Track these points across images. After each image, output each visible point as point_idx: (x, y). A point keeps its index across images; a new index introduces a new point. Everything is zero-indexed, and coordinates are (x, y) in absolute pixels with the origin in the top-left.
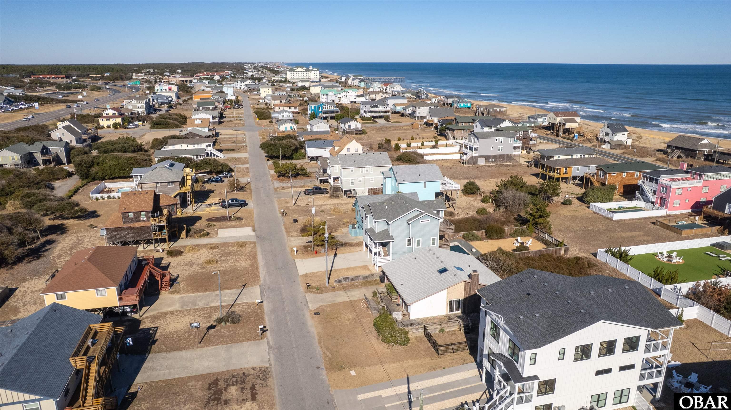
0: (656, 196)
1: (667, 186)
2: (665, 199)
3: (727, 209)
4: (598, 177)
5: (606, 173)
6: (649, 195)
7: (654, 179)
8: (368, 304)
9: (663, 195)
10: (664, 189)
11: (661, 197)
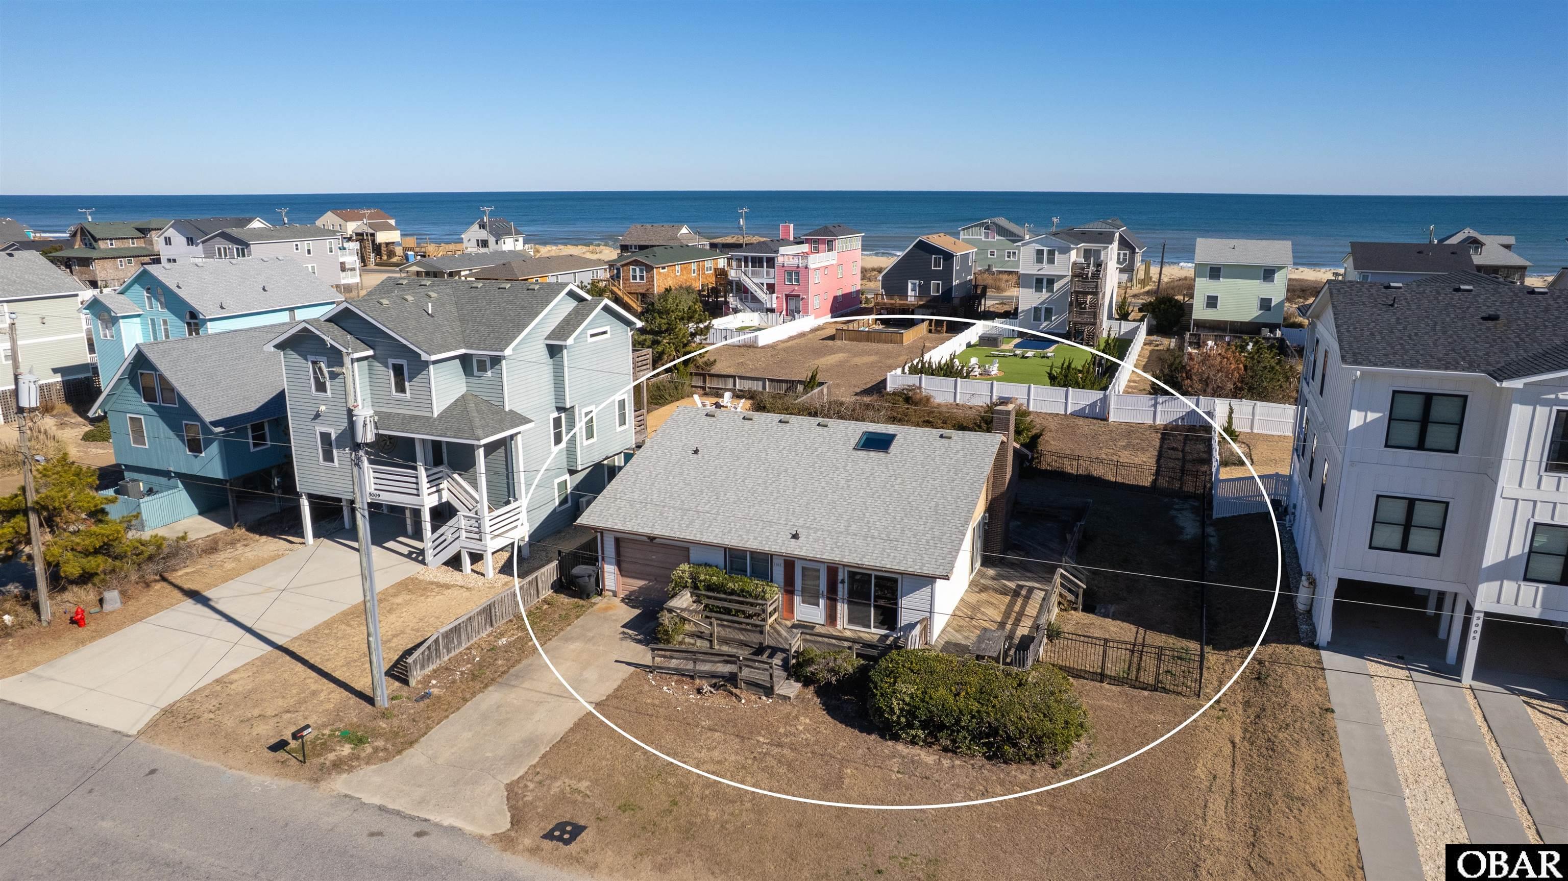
0: (775, 295)
1: (798, 267)
2: (799, 296)
3: (910, 293)
4: (628, 283)
5: (652, 268)
6: (762, 296)
7: (765, 260)
8: (692, 677)
9: (792, 288)
10: (791, 276)
11: (787, 296)
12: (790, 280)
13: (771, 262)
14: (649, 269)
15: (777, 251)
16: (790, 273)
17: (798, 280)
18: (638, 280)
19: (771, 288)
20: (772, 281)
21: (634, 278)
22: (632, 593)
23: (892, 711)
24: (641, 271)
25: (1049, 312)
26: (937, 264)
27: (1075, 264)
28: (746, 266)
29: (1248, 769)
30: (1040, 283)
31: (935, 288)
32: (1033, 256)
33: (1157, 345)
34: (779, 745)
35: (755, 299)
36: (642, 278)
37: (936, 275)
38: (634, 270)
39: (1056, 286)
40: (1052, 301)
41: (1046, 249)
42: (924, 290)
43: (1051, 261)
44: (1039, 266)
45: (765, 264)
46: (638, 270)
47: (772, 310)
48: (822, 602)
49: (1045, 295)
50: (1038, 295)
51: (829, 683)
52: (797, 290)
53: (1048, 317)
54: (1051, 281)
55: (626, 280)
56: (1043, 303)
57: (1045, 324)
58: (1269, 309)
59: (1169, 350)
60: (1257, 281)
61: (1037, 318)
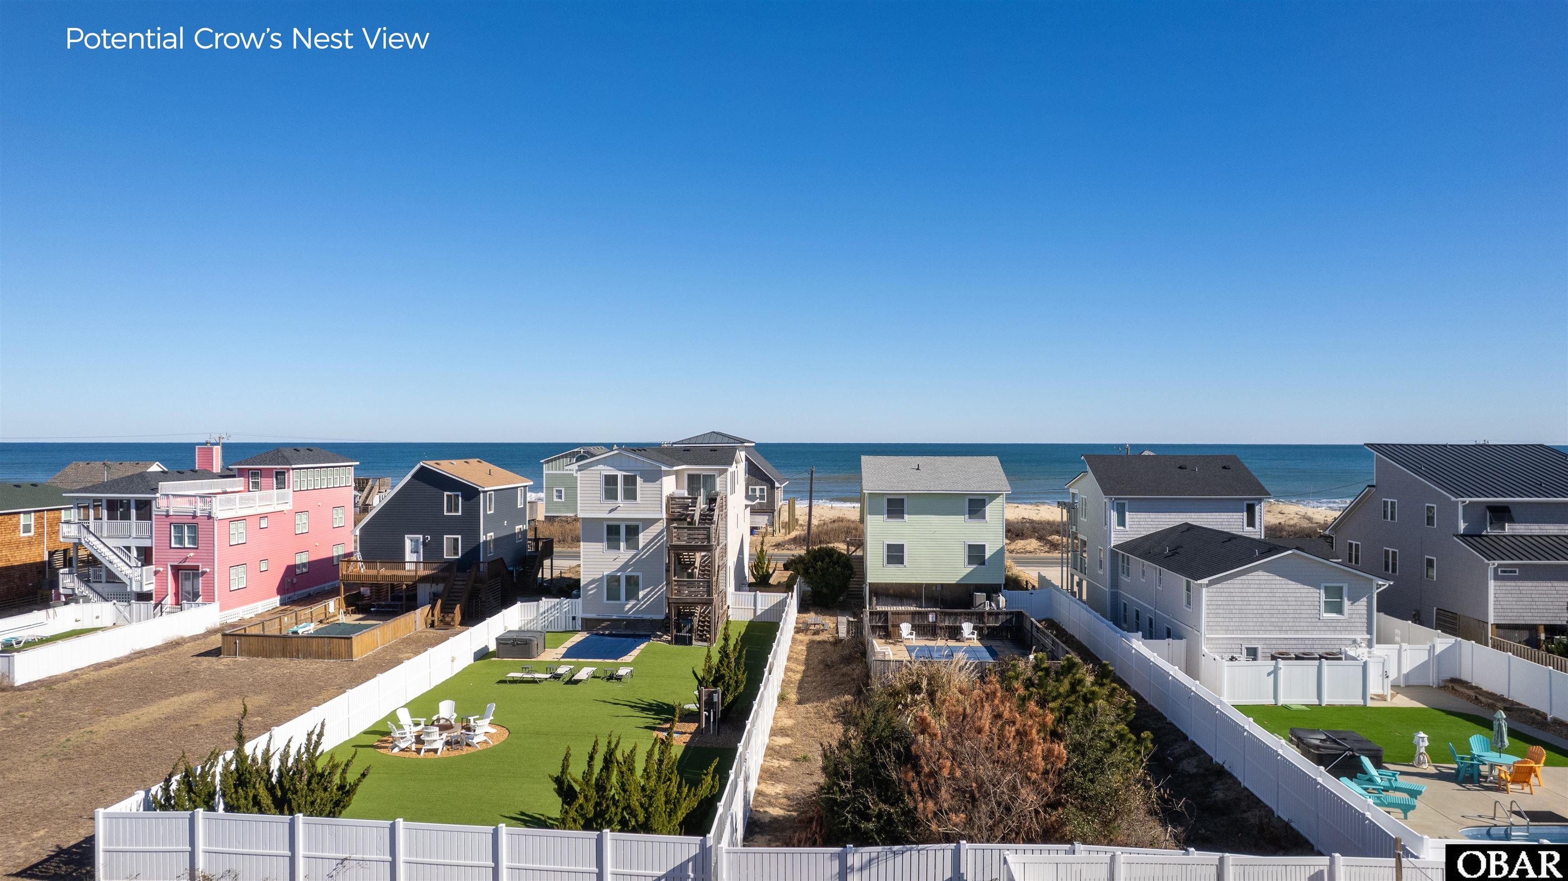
0: (152, 568)
1: (194, 517)
2: (197, 568)
3: (409, 556)
6: (120, 568)
7: (133, 504)
9: (183, 554)
10: (182, 532)
11: (174, 568)
12: (180, 540)
13: (144, 509)
15: (155, 490)
16: (179, 527)
17: (194, 540)
19: (145, 556)
20: (146, 543)
26: (452, 507)
27: (671, 499)
28: (97, 518)
30: (614, 533)
31: (451, 545)
32: (599, 487)
33: (816, 633)
35: (112, 578)
37: (452, 526)
39: (643, 538)
40: (639, 564)
41: (620, 474)
42: (431, 551)
43: (631, 494)
44: (611, 504)
45: (133, 512)
47: (144, 597)
49: (624, 554)
50: (613, 554)
52: (191, 557)
53: (632, 594)
54: (633, 531)
56: (623, 568)
57: (627, 603)
58: (983, 563)
59: (837, 642)
60: (961, 518)
61: (613, 594)
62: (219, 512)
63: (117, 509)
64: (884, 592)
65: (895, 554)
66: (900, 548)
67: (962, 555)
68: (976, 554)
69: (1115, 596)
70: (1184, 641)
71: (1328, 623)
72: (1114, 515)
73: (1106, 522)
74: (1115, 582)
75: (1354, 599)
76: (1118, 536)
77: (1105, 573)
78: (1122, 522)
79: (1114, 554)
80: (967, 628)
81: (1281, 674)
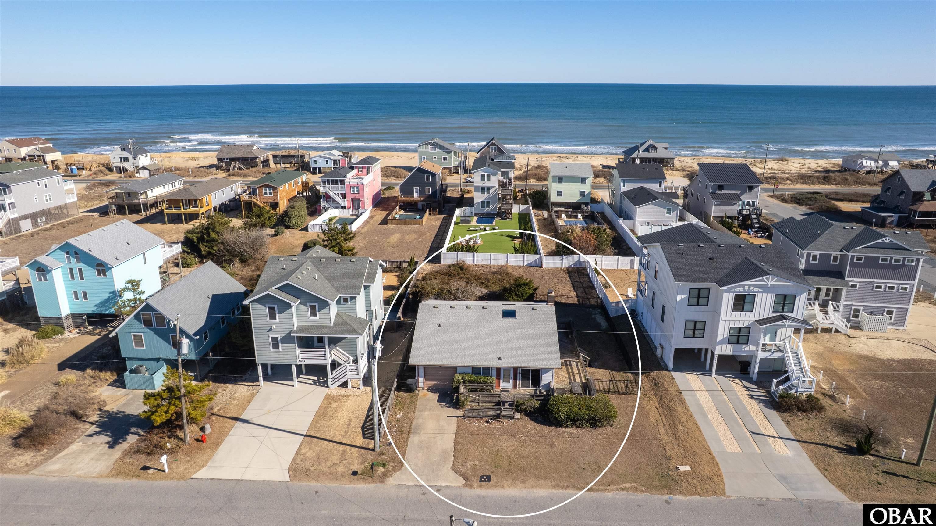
0: (346, 199)
1: (357, 184)
2: (359, 199)
3: (415, 194)
4: (262, 197)
5: (276, 188)
6: (339, 200)
7: (339, 181)
8: (481, 418)
9: (355, 195)
11: (352, 199)
12: (354, 191)
13: (342, 182)
14: (275, 189)
15: (345, 176)
16: (353, 188)
17: (358, 191)
18: (268, 195)
19: (343, 196)
20: (344, 192)
21: (266, 194)
22: (430, 387)
23: (561, 418)
24: (270, 190)
25: (488, 203)
26: (428, 179)
27: (499, 180)
28: (329, 184)
29: (665, 416)
30: (483, 190)
31: (428, 190)
32: (480, 177)
33: (541, 216)
34: (527, 436)
35: (335, 201)
36: (270, 194)
37: (428, 185)
38: (266, 190)
39: (491, 191)
40: (490, 198)
41: (486, 174)
42: (422, 193)
43: (489, 179)
44: (483, 182)
45: (339, 183)
46: (268, 189)
47: (345, 207)
48: (511, 381)
49: (486, 195)
50: (483, 195)
51: (530, 411)
52: (358, 196)
53: (488, 206)
54: (489, 189)
55: (261, 195)
56: (485, 199)
57: (487, 209)
58: (584, 196)
59: (545, 219)
60: (578, 184)
61: (483, 206)
62: (365, 183)
63: (335, 182)
64: (556, 204)
65: (560, 193)
66: (561, 191)
67: (579, 194)
68: (583, 193)
69: (621, 206)
70: (633, 221)
71: (668, 217)
72: (622, 184)
73: (620, 185)
74: (621, 202)
75: (673, 212)
76: (623, 189)
77: (619, 199)
78: (624, 186)
79: (621, 195)
80: (580, 215)
81: (653, 229)
